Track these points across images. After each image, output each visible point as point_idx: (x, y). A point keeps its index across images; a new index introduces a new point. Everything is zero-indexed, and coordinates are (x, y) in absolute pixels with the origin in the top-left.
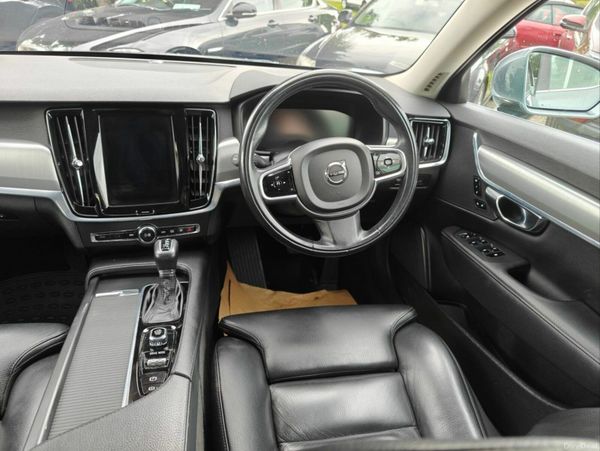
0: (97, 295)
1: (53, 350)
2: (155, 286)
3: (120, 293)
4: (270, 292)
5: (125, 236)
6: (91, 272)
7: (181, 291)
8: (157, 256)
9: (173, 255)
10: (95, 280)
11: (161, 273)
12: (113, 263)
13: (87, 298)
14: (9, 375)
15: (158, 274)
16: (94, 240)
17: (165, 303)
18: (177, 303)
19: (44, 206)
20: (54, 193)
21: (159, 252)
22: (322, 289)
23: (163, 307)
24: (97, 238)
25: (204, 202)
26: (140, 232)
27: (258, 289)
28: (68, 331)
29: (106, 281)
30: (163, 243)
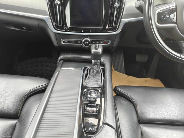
0: (62, 68)
1: (42, 91)
2: (89, 67)
3: (73, 69)
4: (126, 76)
5: (76, 42)
6: (60, 57)
7: (101, 72)
8: (92, 52)
9: (101, 53)
10: (62, 61)
11: (93, 61)
12: (70, 55)
13: (58, 69)
14: (23, 99)
15: (92, 62)
16: (62, 43)
17: (94, 77)
18: (100, 77)
19: (42, 24)
20: (46, 17)
21: (93, 51)
22: (148, 77)
23: (93, 78)
24: (64, 42)
25: (115, 29)
26: (83, 41)
27: (122, 74)
28: (49, 83)
29: (66, 63)
30: (96, 46)
